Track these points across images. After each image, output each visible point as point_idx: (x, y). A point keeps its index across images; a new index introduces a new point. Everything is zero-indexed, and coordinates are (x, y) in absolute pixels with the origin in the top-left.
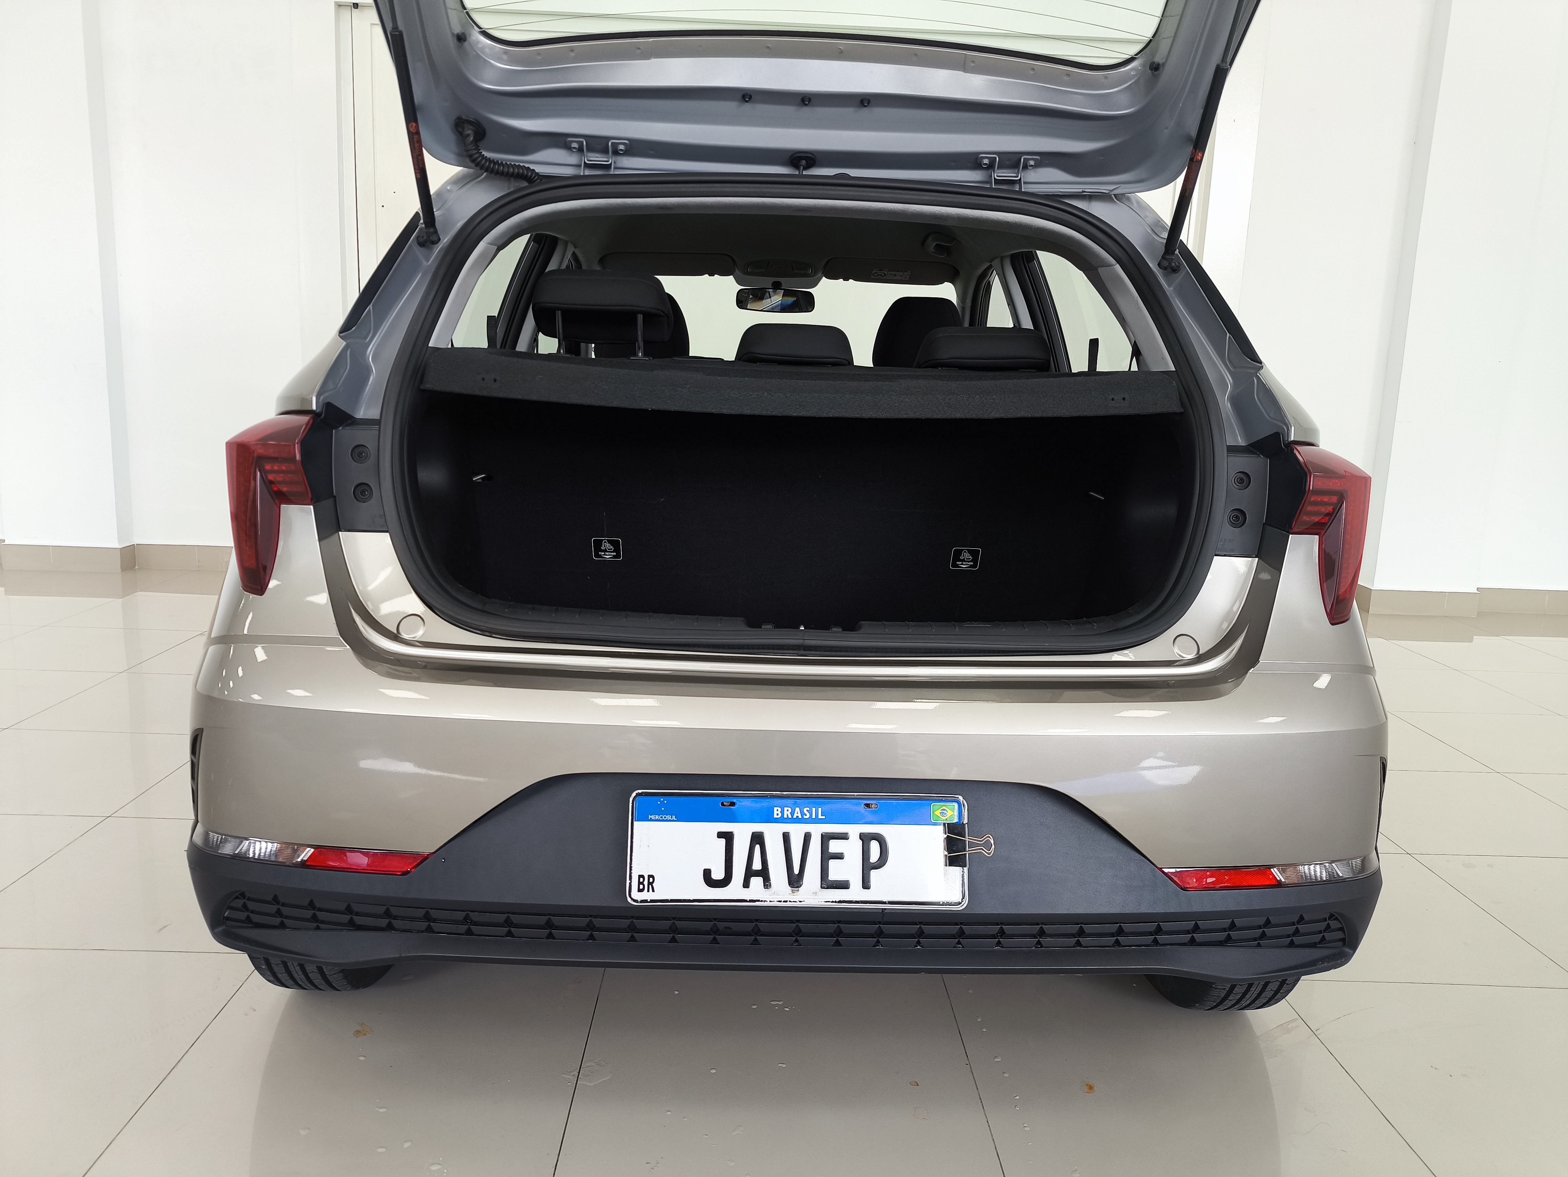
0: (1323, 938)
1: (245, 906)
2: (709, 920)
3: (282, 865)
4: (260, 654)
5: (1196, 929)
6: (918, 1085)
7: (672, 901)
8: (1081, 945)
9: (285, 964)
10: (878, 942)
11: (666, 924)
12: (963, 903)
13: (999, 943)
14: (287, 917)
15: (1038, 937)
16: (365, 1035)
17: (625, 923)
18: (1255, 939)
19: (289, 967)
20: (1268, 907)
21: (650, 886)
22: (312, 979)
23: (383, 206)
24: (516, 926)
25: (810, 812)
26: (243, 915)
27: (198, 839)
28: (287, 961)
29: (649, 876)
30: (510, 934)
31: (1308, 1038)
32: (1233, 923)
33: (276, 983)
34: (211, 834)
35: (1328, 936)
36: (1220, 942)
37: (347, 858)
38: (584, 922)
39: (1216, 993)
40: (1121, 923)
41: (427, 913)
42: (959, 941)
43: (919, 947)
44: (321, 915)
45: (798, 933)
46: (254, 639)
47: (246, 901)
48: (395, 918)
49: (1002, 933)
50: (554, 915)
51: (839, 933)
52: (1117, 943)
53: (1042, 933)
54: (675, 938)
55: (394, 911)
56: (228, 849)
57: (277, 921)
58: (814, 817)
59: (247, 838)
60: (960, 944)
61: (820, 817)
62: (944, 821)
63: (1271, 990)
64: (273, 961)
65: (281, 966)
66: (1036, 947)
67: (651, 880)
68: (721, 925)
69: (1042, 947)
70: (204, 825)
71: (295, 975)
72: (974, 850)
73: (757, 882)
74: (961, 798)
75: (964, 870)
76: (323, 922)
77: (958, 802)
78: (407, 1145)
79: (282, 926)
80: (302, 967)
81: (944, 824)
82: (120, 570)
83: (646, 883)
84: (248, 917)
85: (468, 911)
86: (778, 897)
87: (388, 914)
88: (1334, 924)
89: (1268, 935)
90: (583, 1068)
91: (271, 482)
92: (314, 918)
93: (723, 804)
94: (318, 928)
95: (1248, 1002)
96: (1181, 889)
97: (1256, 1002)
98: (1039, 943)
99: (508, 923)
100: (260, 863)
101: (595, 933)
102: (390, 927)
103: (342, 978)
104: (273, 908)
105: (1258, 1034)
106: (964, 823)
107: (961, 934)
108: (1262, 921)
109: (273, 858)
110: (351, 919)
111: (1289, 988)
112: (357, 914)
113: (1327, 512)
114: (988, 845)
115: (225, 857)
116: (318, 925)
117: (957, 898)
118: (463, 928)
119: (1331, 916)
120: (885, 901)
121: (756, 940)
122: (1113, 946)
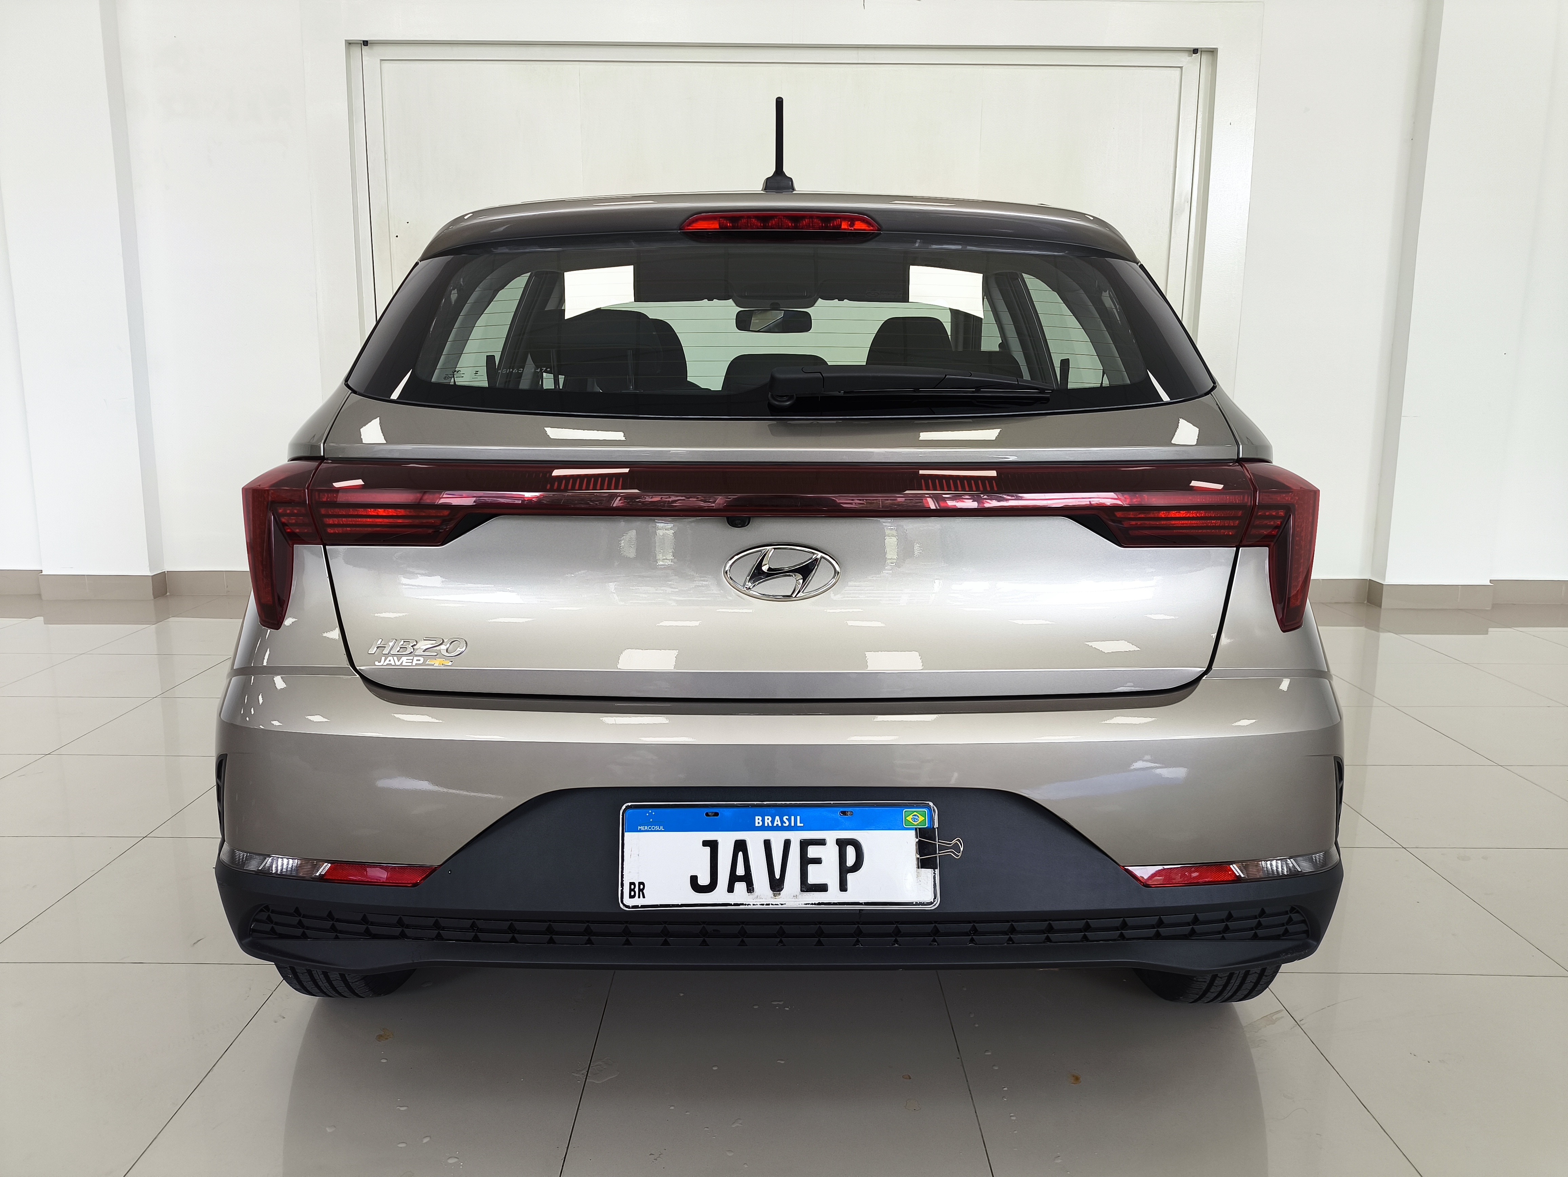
0: (1286, 931)
1: (269, 918)
2: (698, 923)
3: (303, 879)
4: (279, 682)
5: (1160, 923)
6: (910, 1078)
7: (662, 906)
8: (1050, 941)
9: (310, 972)
10: (858, 941)
11: (659, 928)
12: (935, 903)
13: (972, 940)
14: (308, 928)
15: (1010, 934)
16: (387, 1039)
17: (620, 928)
18: (1219, 933)
19: (314, 975)
20: (1228, 902)
21: (641, 892)
22: (336, 986)
23: (397, 236)
24: (520, 932)
25: (789, 820)
26: (267, 927)
27: (225, 857)
28: (312, 970)
29: (639, 883)
30: (513, 940)
31: (1291, 1028)
32: (1196, 917)
33: (303, 991)
34: (237, 852)
35: (1291, 928)
36: (1185, 935)
37: (367, 872)
38: (582, 927)
39: (1198, 985)
40: (1088, 919)
41: (437, 922)
42: (934, 939)
43: (896, 945)
44: (339, 926)
45: (782, 934)
46: (273, 670)
47: (270, 914)
48: (408, 927)
49: (975, 931)
50: (554, 921)
51: (820, 934)
52: (1085, 938)
53: (1013, 930)
54: (668, 941)
55: (406, 920)
56: (253, 866)
57: (299, 932)
58: (793, 824)
59: (269, 855)
60: (936, 941)
61: (799, 824)
62: (915, 826)
63: (1251, 982)
64: (298, 970)
65: (307, 974)
66: (1008, 944)
67: (642, 887)
68: (710, 928)
69: (1013, 943)
70: (230, 844)
71: (320, 983)
72: (943, 853)
73: (740, 887)
74: (931, 804)
75: (935, 871)
76: (341, 932)
77: (929, 807)
78: (426, 1140)
79: (304, 936)
80: (325, 974)
81: (916, 829)
82: (152, 597)
83: (637, 890)
84: (273, 929)
85: (474, 919)
86: (761, 900)
87: (400, 923)
88: (1296, 917)
89: (1231, 928)
90: (592, 1067)
91: (284, 524)
92: (333, 929)
93: (707, 814)
94: (337, 938)
95: (1230, 994)
96: (1143, 885)
97: (1238, 994)
98: (1010, 939)
99: (512, 929)
100: (283, 877)
101: (593, 938)
102: (403, 936)
103: (364, 985)
104: (295, 920)
105: (1244, 1025)
106: (935, 827)
107: (936, 932)
108: (1224, 914)
109: (294, 873)
110: (367, 929)
111: (1269, 980)
112: (372, 924)
113: (1276, 525)
114: (956, 847)
115: (250, 873)
116: (337, 935)
117: (930, 898)
118: (470, 935)
119: (1293, 910)
120: (861, 902)
121: (743, 941)
122: (1082, 941)
